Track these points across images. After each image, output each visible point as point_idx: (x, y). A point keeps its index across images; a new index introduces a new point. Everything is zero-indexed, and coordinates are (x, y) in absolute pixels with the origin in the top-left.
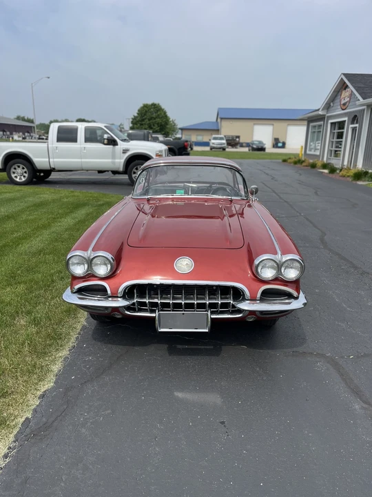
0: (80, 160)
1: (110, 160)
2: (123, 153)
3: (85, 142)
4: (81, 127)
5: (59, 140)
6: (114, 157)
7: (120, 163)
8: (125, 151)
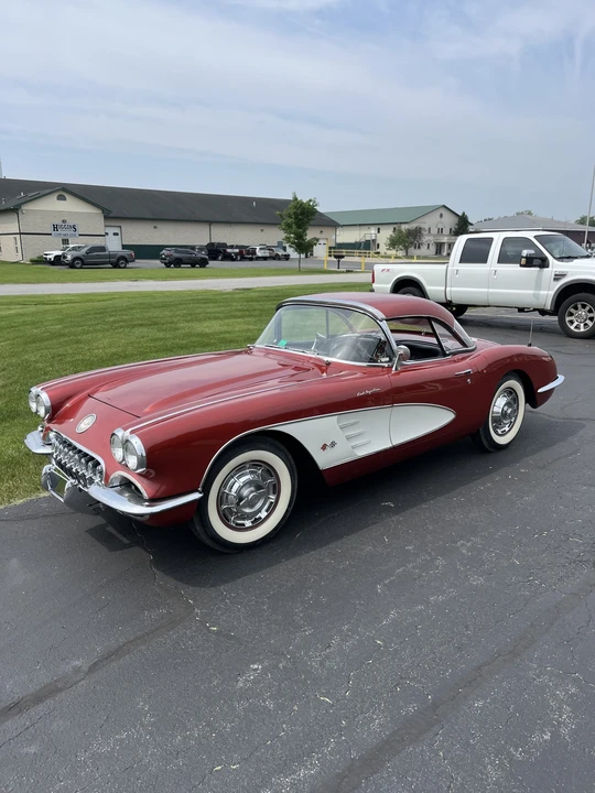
0: (486, 290)
1: (532, 292)
2: (555, 279)
3: (499, 262)
4: (498, 239)
5: (463, 260)
6: (538, 286)
7: (547, 295)
8: (558, 277)
